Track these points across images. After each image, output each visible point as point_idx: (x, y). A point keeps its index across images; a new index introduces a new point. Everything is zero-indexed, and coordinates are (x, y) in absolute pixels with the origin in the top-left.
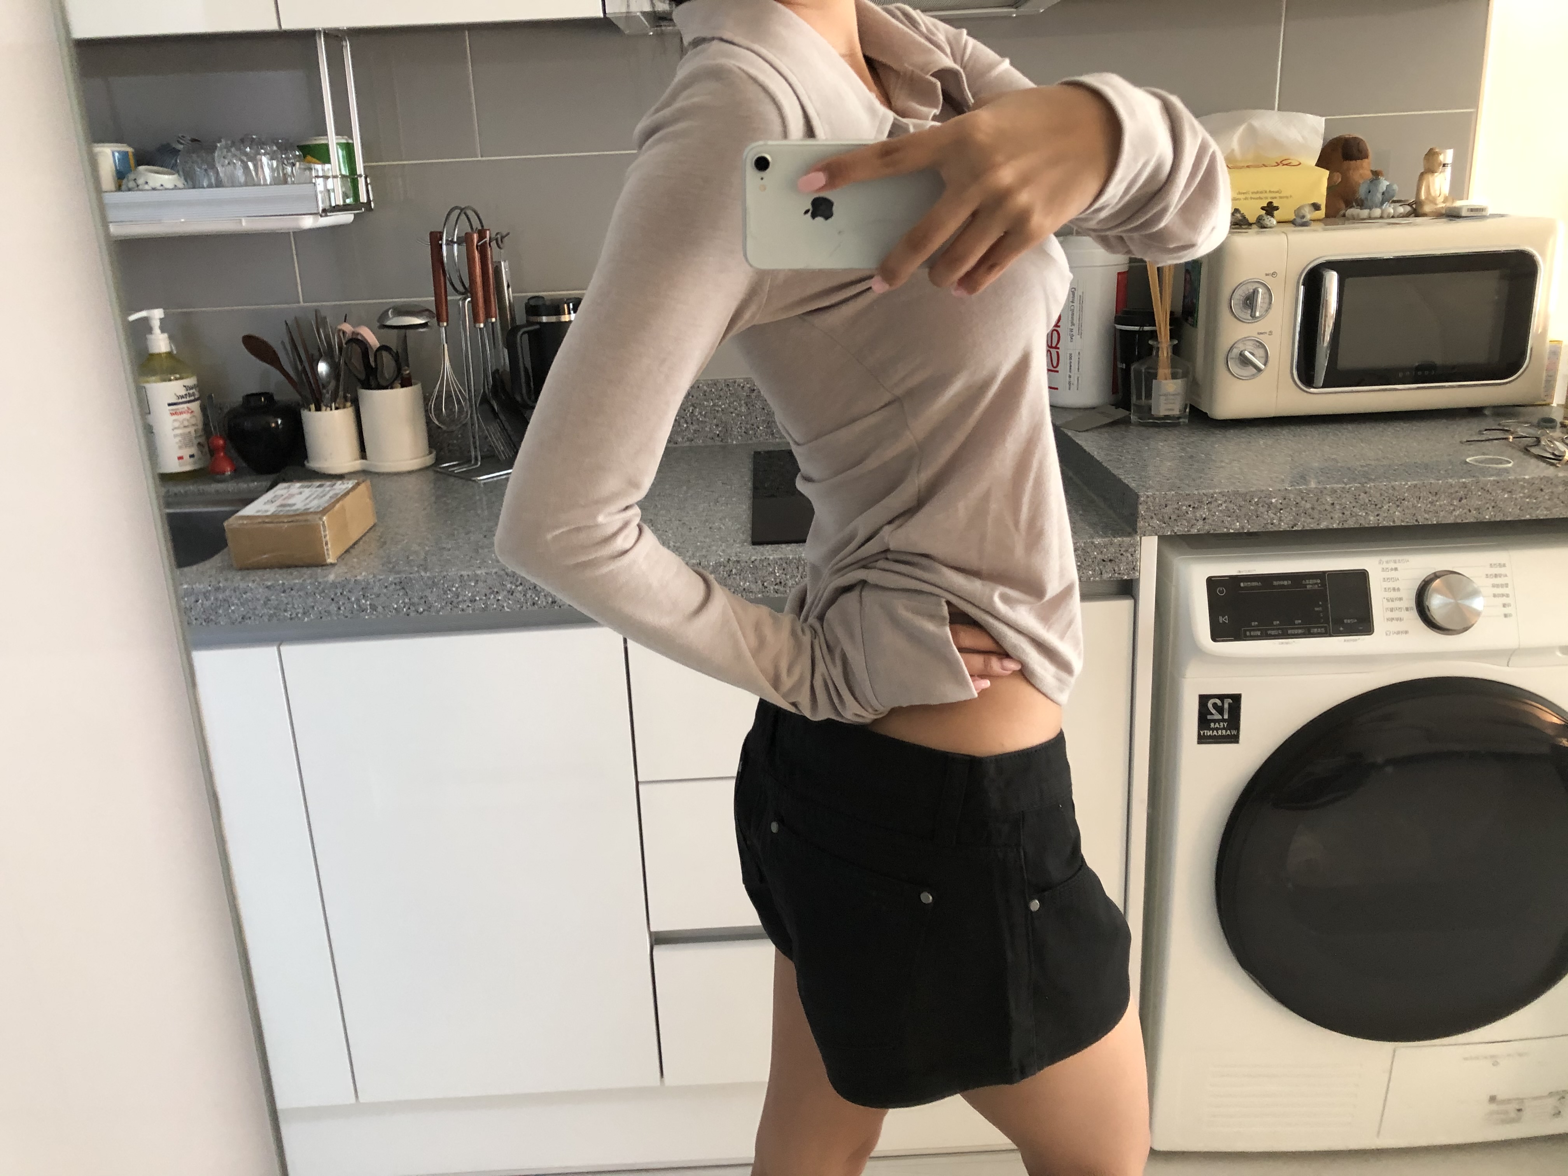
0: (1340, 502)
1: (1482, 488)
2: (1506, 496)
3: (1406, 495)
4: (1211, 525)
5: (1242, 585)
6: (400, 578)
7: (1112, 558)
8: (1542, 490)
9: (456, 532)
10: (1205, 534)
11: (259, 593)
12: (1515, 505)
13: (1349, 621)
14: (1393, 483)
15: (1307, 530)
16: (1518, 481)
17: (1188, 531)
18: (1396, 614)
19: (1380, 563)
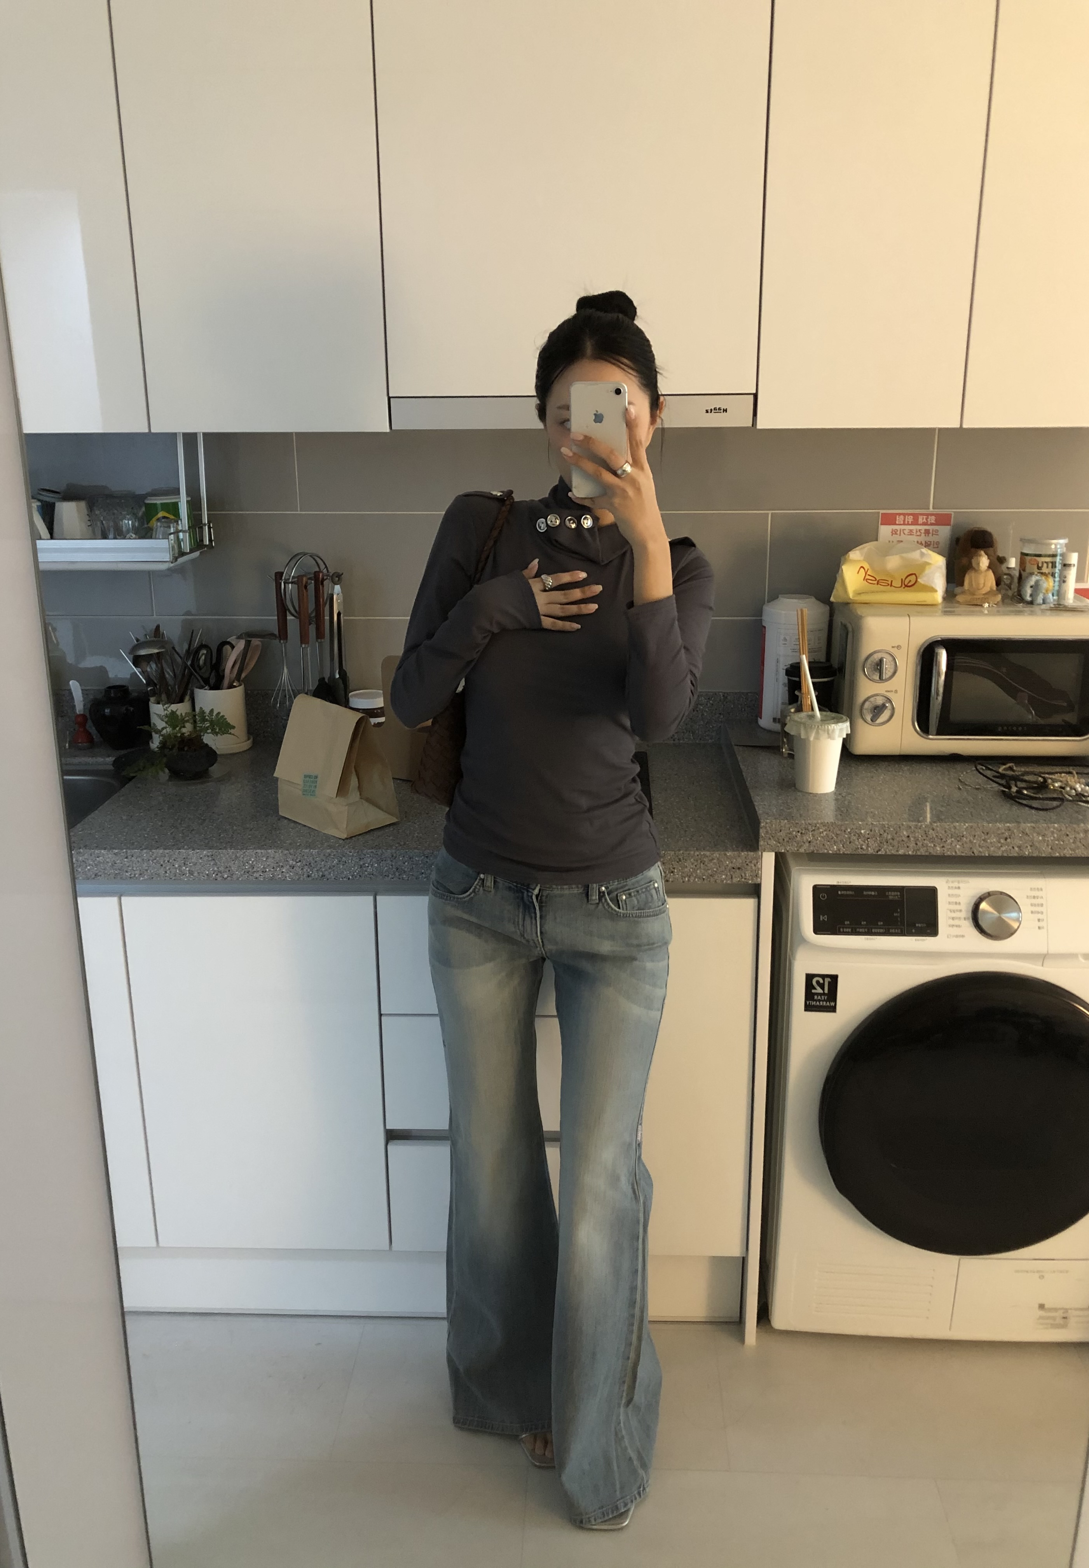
0: (913, 835)
1: (1023, 832)
2: (1040, 838)
3: (965, 833)
4: (815, 846)
5: (839, 893)
7: (740, 867)
8: (1067, 835)
10: (809, 853)
12: (1048, 845)
13: (920, 925)
14: (954, 824)
15: (889, 855)
17: (798, 850)
18: (956, 922)
19: (947, 882)
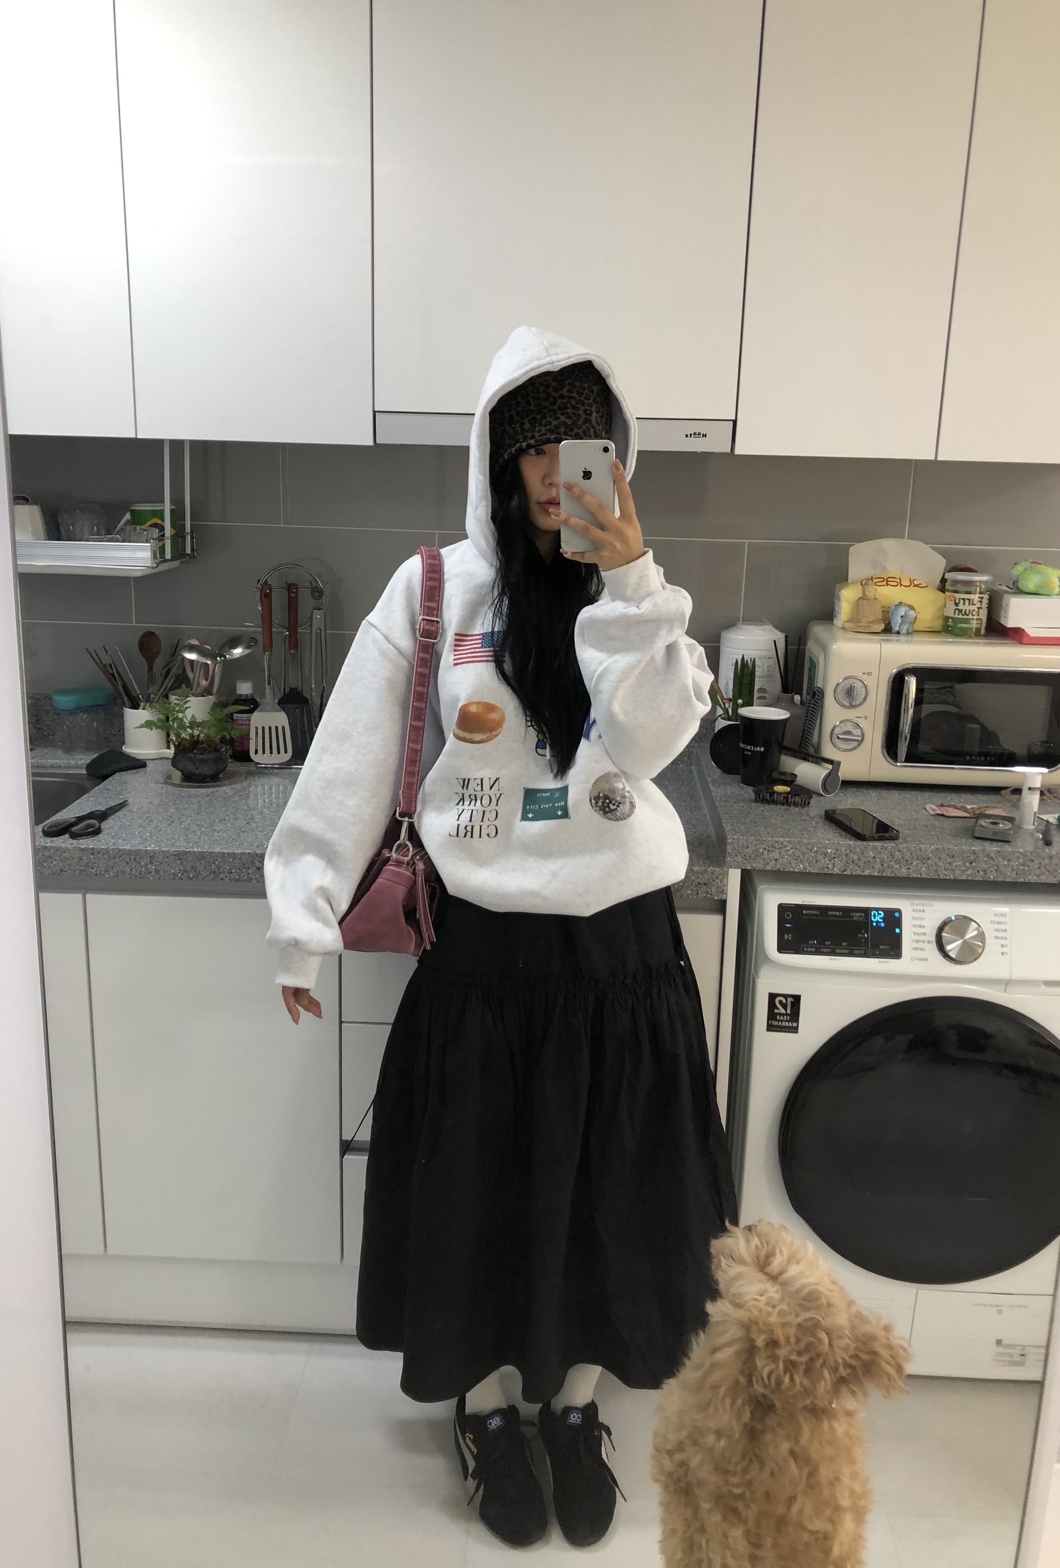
0: (879, 856)
1: (988, 856)
2: (1006, 863)
3: (930, 855)
4: (781, 864)
5: (804, 912)
6: (179, 851)
7: (706, 882)
8: (1032, 861)
9: (227, 818)
10: (776, 871)
11: (75, 853)
12: (1013, 870)
13: (883, 947)
14: (920, 846)
15: (854, 875)
16: (1014, 851)
17: (764, 867)
18: (920, 945)
19: (912, 905)
